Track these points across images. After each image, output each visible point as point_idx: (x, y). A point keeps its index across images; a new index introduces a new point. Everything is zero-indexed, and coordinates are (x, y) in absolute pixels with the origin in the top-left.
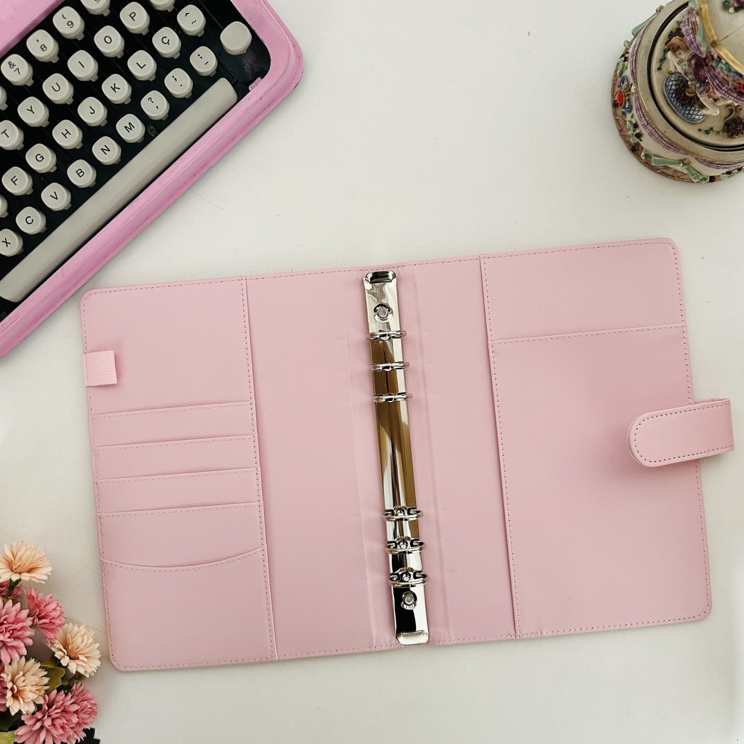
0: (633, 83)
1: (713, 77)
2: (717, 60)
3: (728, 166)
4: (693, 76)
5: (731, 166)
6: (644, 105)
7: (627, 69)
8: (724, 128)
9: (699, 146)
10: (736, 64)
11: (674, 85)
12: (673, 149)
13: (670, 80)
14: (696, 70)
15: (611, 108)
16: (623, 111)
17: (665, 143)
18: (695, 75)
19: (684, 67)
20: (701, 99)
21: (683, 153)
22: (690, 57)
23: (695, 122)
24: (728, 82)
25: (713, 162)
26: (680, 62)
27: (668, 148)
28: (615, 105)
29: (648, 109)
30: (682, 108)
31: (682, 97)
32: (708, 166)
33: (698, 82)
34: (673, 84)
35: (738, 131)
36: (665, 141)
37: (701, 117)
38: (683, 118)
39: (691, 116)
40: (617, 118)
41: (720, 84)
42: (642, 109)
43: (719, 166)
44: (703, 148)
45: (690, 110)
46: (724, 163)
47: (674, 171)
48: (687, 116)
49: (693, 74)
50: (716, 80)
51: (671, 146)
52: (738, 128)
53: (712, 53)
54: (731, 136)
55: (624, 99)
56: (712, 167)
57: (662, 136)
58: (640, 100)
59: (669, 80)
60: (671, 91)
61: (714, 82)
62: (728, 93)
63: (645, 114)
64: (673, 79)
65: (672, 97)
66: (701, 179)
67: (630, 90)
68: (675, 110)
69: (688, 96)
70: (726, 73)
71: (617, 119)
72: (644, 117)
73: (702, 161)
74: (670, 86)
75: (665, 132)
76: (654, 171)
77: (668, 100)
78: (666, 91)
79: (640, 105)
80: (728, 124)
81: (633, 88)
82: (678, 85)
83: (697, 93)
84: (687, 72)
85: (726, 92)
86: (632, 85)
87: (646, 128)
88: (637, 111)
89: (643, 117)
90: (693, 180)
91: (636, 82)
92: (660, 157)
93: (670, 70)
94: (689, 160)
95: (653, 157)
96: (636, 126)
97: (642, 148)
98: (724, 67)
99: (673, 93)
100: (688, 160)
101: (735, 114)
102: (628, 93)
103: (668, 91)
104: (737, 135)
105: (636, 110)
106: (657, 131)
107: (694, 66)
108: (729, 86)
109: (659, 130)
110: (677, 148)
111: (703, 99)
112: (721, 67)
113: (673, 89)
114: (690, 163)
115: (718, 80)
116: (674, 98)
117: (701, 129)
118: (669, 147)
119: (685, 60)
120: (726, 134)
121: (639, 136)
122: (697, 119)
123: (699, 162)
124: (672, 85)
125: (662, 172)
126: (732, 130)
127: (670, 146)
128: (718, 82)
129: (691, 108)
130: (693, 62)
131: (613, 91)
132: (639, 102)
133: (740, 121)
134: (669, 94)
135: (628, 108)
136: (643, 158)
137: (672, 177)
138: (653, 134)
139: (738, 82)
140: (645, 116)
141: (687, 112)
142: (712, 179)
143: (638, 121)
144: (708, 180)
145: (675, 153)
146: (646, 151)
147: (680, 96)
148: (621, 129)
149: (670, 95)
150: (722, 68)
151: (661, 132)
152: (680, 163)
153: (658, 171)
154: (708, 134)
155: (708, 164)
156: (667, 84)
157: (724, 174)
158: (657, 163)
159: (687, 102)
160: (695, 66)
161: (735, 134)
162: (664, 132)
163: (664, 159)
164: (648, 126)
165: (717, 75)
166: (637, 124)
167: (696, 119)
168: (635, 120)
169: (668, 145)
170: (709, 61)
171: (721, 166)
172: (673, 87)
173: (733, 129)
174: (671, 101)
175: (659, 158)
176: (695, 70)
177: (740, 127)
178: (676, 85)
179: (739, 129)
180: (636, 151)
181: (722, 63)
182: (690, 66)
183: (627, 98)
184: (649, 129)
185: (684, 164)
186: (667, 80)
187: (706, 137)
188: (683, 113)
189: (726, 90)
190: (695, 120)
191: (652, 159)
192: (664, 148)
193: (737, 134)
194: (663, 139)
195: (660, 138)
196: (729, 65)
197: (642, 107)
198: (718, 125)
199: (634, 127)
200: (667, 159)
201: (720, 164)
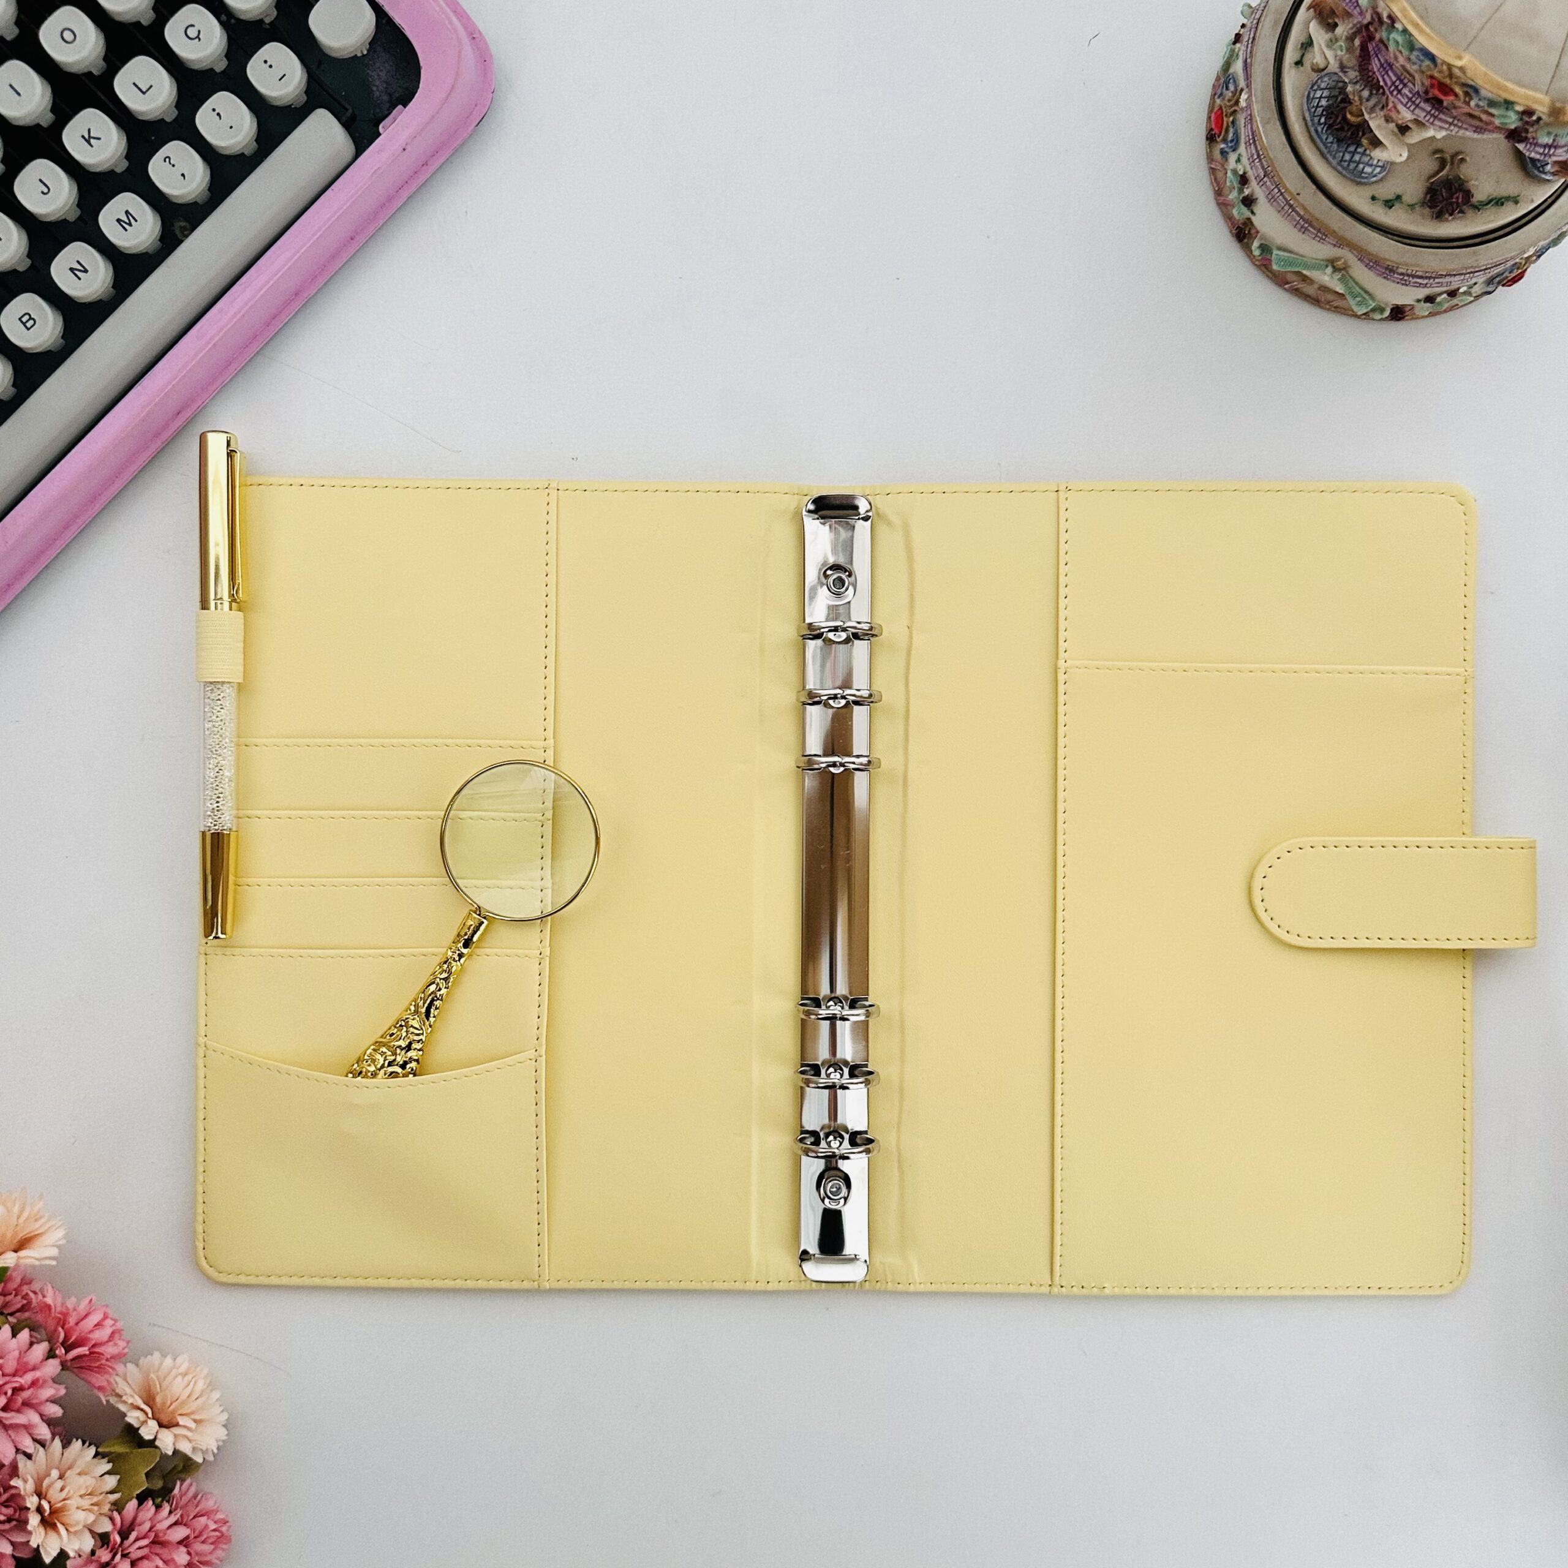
0: (1245, 87)
1: (1385, 66)
2: (1388, 24)
3: (1425, 281)
4: (1357, 73)
5: (1432, 280)
6: (1261, 136)
7: (1237, 59)
8: (1425, 198)
9: (1366, 229)
10: (1421, 31)
11: (1325, 97)
12: (1312, 233)
13: (1319, 86)
14: (1364, 60)
15: (1205, 146)
16: (1222, 149)
17: (1298, 218)
18: (1359, 71)
19: (1339, 53)
20: (1372, 124)
21: (1332, 244)
22: (1352, 31)
23: (1366, 180)
24: (1414, 78)
25: (1395, 268)
26: (1331, 43)
27: (1303, 230)
28: (1211, 138)
29: (1267, 143)
30: (1338, 146)
31: (1338, 121)
32: (1385, 278)
33: (1365, 86)
34: (1323, 95)
35: (1455, 206)
36: (1298, 214)
37: (1378, 170)
38: (1339, 168)
39: (1356, 166)
40: (1213, 166)
41: (1397, 83)
42: (1257, 142)
43: (1406, 278)
44: (1375, 236)
45: (1353, 153)
46: (1417, 273)
47: (1319, 289)
48: (1348, 165)
49: (1357, 68)
50: (1390, 73)
51: (1311, 225)
52: (1454, 200)
53: (1380, 10)
54: (1439, 216)
55: (1225, 123)
56: (1394, 281)
57: (1291, 202)
58: (1255, 124)
59: (1315, 87)
60: (1318, 109)
61: (1386, 77)
62: (1413, 102)
63: (1261, 153)
64: (1323, 85)
65: (1320, 124)
66: (1371, 307)
67: (1237, 102)
68: (1325, 151)
69: (1349, 120)
70: (1406, 52)
71: (1212, 168)
72: (1260, 160)
73: (1371, 264)
74: (1318, 100)
75: (1298, 194)
76: (1280, 286)
77: (1312, 129)
78: (1309, 110)
79: (1253, 134)
80: (1434, 189)
81: (1244, 96)
82: (1333, 97)
83: (1364, 110)
84: (1345, 62)
85: (1410, 99)
86: (1242, 90)
87: (1261, 183)
88: (1246, 148)
89: (1257, 160)
90: (1355, 308)
91: (1248, 86)
92: (1290, 252)
93: (1315, 61)
94: (1345, 263)
95: (1275, 252)
96: (1244, 180)
97: (1258, 232)
98: (1400, 39)
99: (1322, 115)
100: (1343, 260)
101: (1450, 170)
102: (1233, 108)
103: (1313, 110)
104: (1451, 215)
105: (1246, 144)
106: (1283, 191)
107: (1358, 52)
108: (1414, 85)
109: (1287, 190)
110: (1322, 232)
111: (1376, 123)
112: (1393, 38)
113: (1322, 106)
114: (1348, 269)
115: (1395, 74)
116: (1322, 126)
117: (1377, 196)
118: (1306, 229)
119: (1341, 39)
120: (1427, 211)
121: (1249, 202)
122: (1369, 174)
123: (1366, 266)
124: (1321, 97)
125: (1297, 290)
126: (1441, 202)
127: (1306, 225)
128: (1394, 79)
129: (1356, 149)
130: (1357, 42)
131: (1210, 111)
132: (1252, 128)
133: (1459, 186)
134: (1313, 116)
135: (1232, 141)
136: (1257, 253)
137: (1315, 301)
138: (1276, 197)
139: (1429, 73)
140: (1262, 157)
141: (1347, 157)
142: (1398, 313)
143: (1248, 168)
144: (1387, 313)
145: (1317, 242)
146: (1262, 235)
147: (1335, 121)
148: (1219, 189)
149: (1316, 119)
150: (1397, 43)
151: (1291, 194)
152: (1327, 266)
153: (1286, 286)
154: (1390, 207)
155: (1384, 273)
156: (1311, 96)
157: (1419, 301)
158: (1282, 263)
159: (1350, 133)
160: (1361, 50)
161: (1447, 211)
162: (1295, 194)
163: (1297, 257)
164: (1265, 179)
165: (1392, 61)
166: (1247, 175)
167: (1365, 173)
168: (1244, 167)
169: (1303, 223)
170: (1376, 30)
171: (1411, 279)
172: (1324, 102)
173: (1443, 201)
174: (1316, 131)
175: (1286, 254)
176: (1360, 59)
177: (1457, 198)
178: (1328, 98)
179: (1454, 202)
180: (1244, 237)
181: (1397, 29)
182: (1350, 50)
183: (1231, 119)
184: (1267, 187)
185: (1336, 269)
186: (1312, 87)
187: (1386, 214)
188: (1340, 159)
189: (1410, 95)
190: (1363, 175)
191: (1273, 256)
192: (1296, 230)
193: (1450, 212)
194: (1294, 210)
195: (1287, 208)
196: (1411, 35)
197: (1256, 139)
198: (1412, 188)
199: (1240, 183)
200: (1302, 256)
201: (1408, 275)
